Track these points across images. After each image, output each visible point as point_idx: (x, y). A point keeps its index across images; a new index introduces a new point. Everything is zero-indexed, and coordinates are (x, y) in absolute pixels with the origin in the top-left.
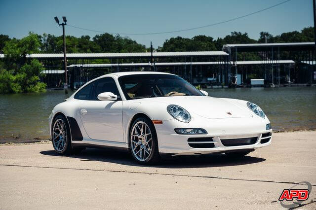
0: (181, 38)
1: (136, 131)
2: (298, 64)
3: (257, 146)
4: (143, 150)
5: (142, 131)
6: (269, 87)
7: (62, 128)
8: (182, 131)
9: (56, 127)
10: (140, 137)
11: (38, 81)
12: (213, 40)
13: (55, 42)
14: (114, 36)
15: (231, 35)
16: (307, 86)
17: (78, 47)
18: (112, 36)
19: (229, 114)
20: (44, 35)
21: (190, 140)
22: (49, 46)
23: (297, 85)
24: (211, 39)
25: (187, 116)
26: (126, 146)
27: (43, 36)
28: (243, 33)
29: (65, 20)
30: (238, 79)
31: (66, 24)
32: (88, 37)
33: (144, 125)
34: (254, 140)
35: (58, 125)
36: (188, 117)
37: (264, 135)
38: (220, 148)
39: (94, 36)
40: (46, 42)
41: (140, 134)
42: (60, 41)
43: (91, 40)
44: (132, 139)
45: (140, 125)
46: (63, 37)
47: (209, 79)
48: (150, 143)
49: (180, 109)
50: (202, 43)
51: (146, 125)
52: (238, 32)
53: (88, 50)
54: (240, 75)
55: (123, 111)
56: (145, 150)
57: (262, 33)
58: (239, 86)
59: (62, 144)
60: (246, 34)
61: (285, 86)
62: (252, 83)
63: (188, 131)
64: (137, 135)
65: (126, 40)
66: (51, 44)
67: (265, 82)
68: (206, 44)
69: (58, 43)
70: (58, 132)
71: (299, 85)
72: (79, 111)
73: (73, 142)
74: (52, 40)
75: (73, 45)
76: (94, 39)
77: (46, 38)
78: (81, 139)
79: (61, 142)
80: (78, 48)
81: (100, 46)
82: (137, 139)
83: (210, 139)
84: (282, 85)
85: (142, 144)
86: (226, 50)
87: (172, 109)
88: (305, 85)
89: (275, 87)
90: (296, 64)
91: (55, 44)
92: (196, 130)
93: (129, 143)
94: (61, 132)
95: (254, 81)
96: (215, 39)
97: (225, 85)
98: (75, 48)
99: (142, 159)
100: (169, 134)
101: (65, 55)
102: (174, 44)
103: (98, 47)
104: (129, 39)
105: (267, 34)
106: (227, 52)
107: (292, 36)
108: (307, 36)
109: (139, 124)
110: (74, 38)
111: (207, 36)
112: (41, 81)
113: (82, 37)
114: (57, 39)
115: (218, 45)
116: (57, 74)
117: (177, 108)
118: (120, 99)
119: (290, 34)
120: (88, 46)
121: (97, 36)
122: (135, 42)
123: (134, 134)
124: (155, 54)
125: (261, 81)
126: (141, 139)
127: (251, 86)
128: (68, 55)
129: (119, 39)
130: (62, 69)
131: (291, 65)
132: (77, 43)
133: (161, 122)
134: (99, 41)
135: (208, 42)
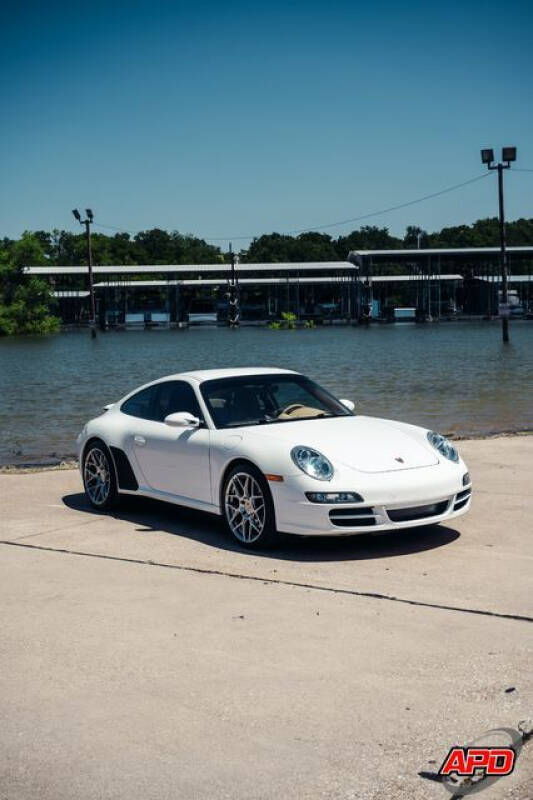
0: (278, 236)
1: (234, 488)
2: (469, 281)
3: (448, 518)
4: (248, 523)
5: (245, 489)
6: (424, 321)
7: (102, 465)
8: (319, 497)
9: (90, 460)
10: (241, 499)
11: (46, 313)
12: (332, 240)
13: (72, 243)
14: (169, 233)
15: (359, 230)
16: (484, 319)
17: (109, 252)
18: (165, 233)
19: (400, 460)
20: (55, 232)
21: (333, 512)
22: (64, 251)
23: (467, 317)
24: (329, 238)
25: (325, 469)
26: (217, 511)
27: (52, 234)
28: (380, 228)
29: (90, 215)
30: (374, 307)
31: (91, 222)
32: (126, 236)
33: (250, 480)
34: (441, 507)
35: (93, 458)
36: (328, 469)
37: (460, 495)
38: (385, 525)
39: (136, 234)
40: (58, 244)
41: (241, 494)
42: (81, 242)
43: (132, 239)
44: (227, 500)
45: (243, 479)
46: (86, 236)
47: (325, 306)
48: (260, 513)
49: (315, 454)
50: (314, 246)
51: (253, 480)
52: (372, 226)
53: (127, 258)
54: (376, 302)
55: (210, 450)
56: (251, 524)
57: (410, 229)
58: (374, 320)
59: (101, 491)
60: (386, 230)
61: (449, 320)
62: (397, 315)
63: (330, 497)
64: (237, 496)
65: (189, 239)
66: (65, 247)
67: (417, 312)
68: (319, 246)
69: (77, 245)
70: (93, 470)
71: (472, 317)
72: (130, 438)
73: (120, 491)
74: (67, 240)
75: (102, 249)
76: (136, 238)
77: (58, 237)
78: (135, 486)
79: (99, 488)
80: (111, 255)
81: (147, 249)
82: (235, 503)
83: (369, 510)
84: (445, 318)
85: (245, 513)
86: (353, 260)
87: (301, 454)
88: (481, 317)
89: (434, 321)
90: (465, 281)
91: (73, 247)
92: (343, 496)
93: (222, 507)
94: (99, 471)
95: (400, 312)
96: (335, 238)
97: (353, 318)
98: (106, 255)
99: (247, 538)
100: (295, 501)
101: (90, 269)
102: (268, 247)
103: (143, 252)
104: (193, 238)
105: (418, 231)
106: (356, 264)
107: (458, 233)
108: (482, 232)
109: (240, 477)
110: (104, 237)
111: (322, 234)
112: (51, 314)
113: (117, 235)
114: (76, 239)
115: (340, 249)
116: (78, 299)
117: (309, 453)
118: (203, 426)
119: (455, 231)
120: (126, 251)
121: (141, 234)
122: (203, 242)
123: (230, 493)
124: (238, 267)
125: (410, 311)
126: (243, 503)
127: (395, 320)
128: (96, 269)
129: (177, 239)
130: (85, 290)
131: (456, 282)
132: (107, 244)
133: (280, 479)
134: (145, 242)
135: (323, 243)
